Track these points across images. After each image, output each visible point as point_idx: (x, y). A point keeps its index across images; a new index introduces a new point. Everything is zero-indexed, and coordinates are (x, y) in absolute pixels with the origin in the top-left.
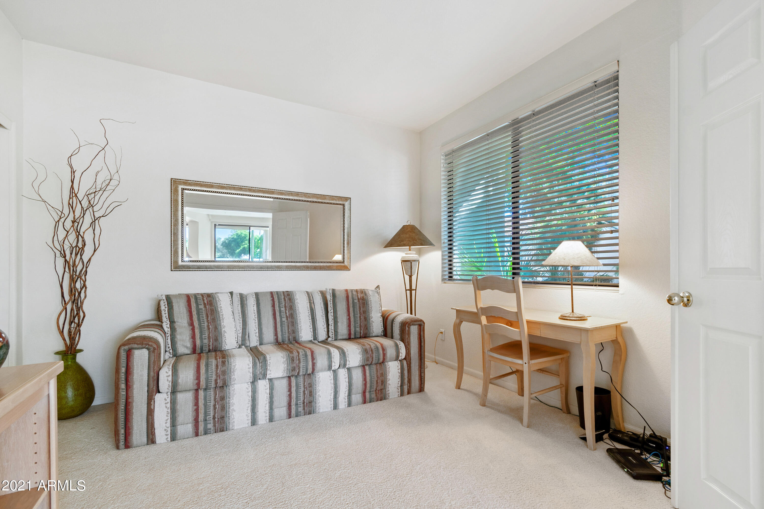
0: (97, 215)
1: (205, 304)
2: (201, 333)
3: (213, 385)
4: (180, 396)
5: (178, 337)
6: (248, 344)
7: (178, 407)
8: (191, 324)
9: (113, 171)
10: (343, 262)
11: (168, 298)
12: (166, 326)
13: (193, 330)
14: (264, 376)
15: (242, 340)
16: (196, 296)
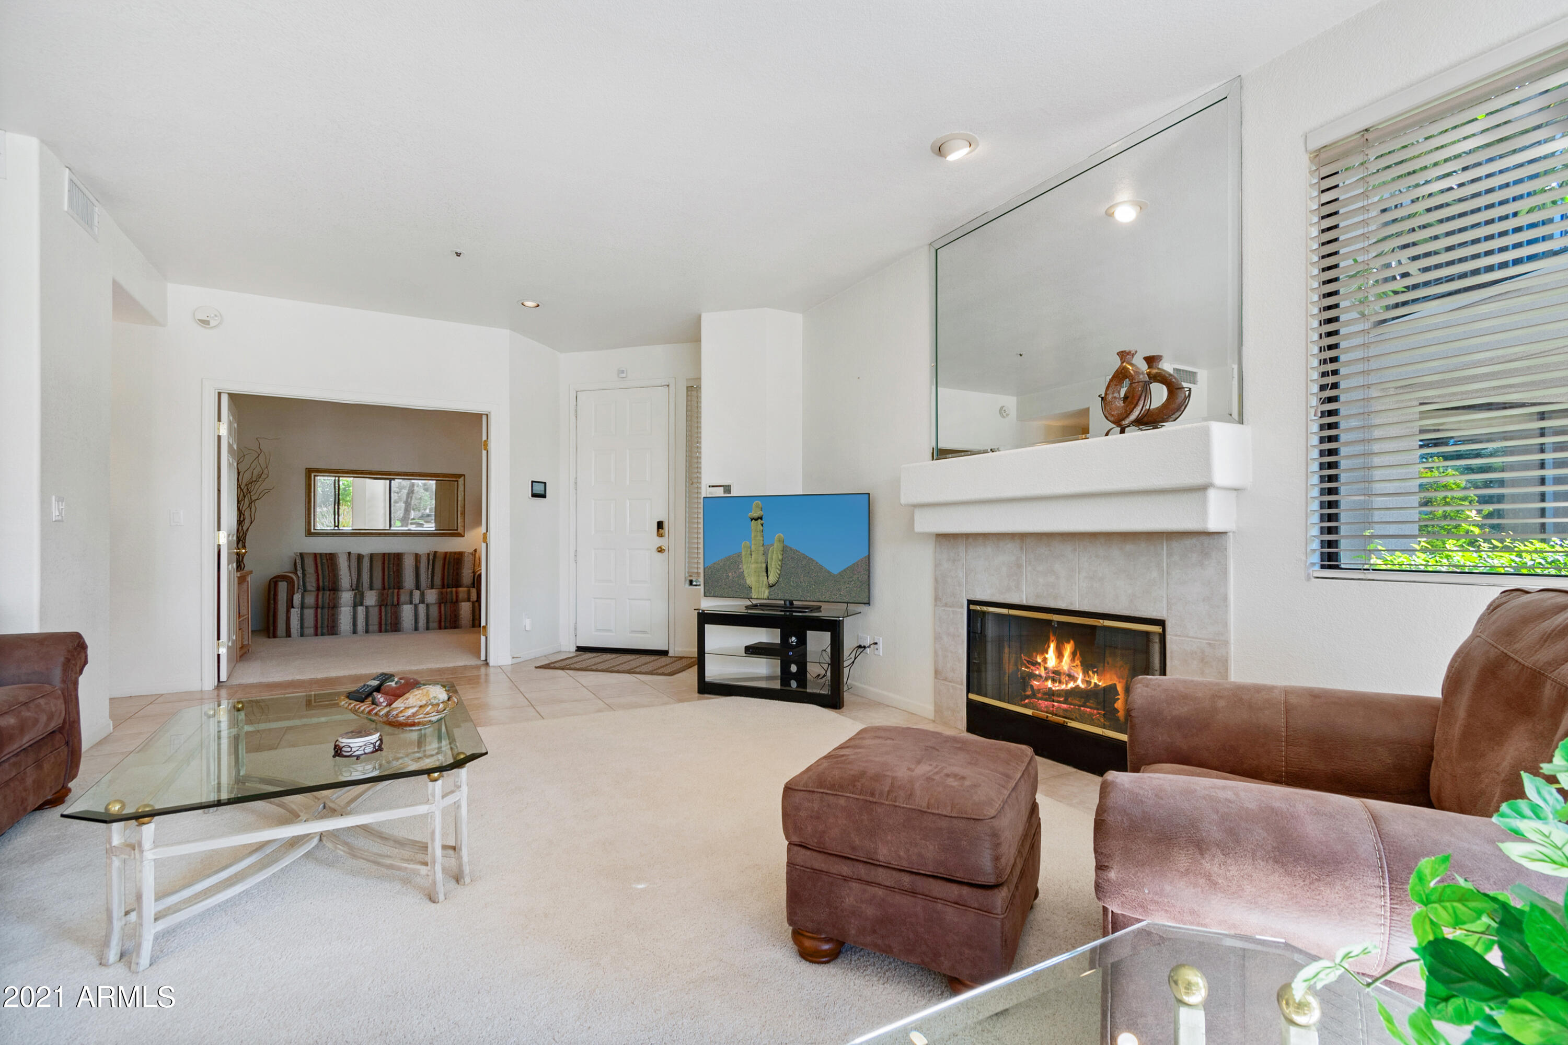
0: (253, 498)
1: (327, 560)
2: (323, 577)
3: (326, 605)
4: (306, 611)
5: (307, 580)
6: (361, 590)
7: (305, 617)
8: (317, 572)
9: (264, 466)
10: (457, 530)
11: (301, 554)
12: (300, 573)
13: (318, 576)
14: (362, 605)
15: (356, 587)
16: (321, 554)
